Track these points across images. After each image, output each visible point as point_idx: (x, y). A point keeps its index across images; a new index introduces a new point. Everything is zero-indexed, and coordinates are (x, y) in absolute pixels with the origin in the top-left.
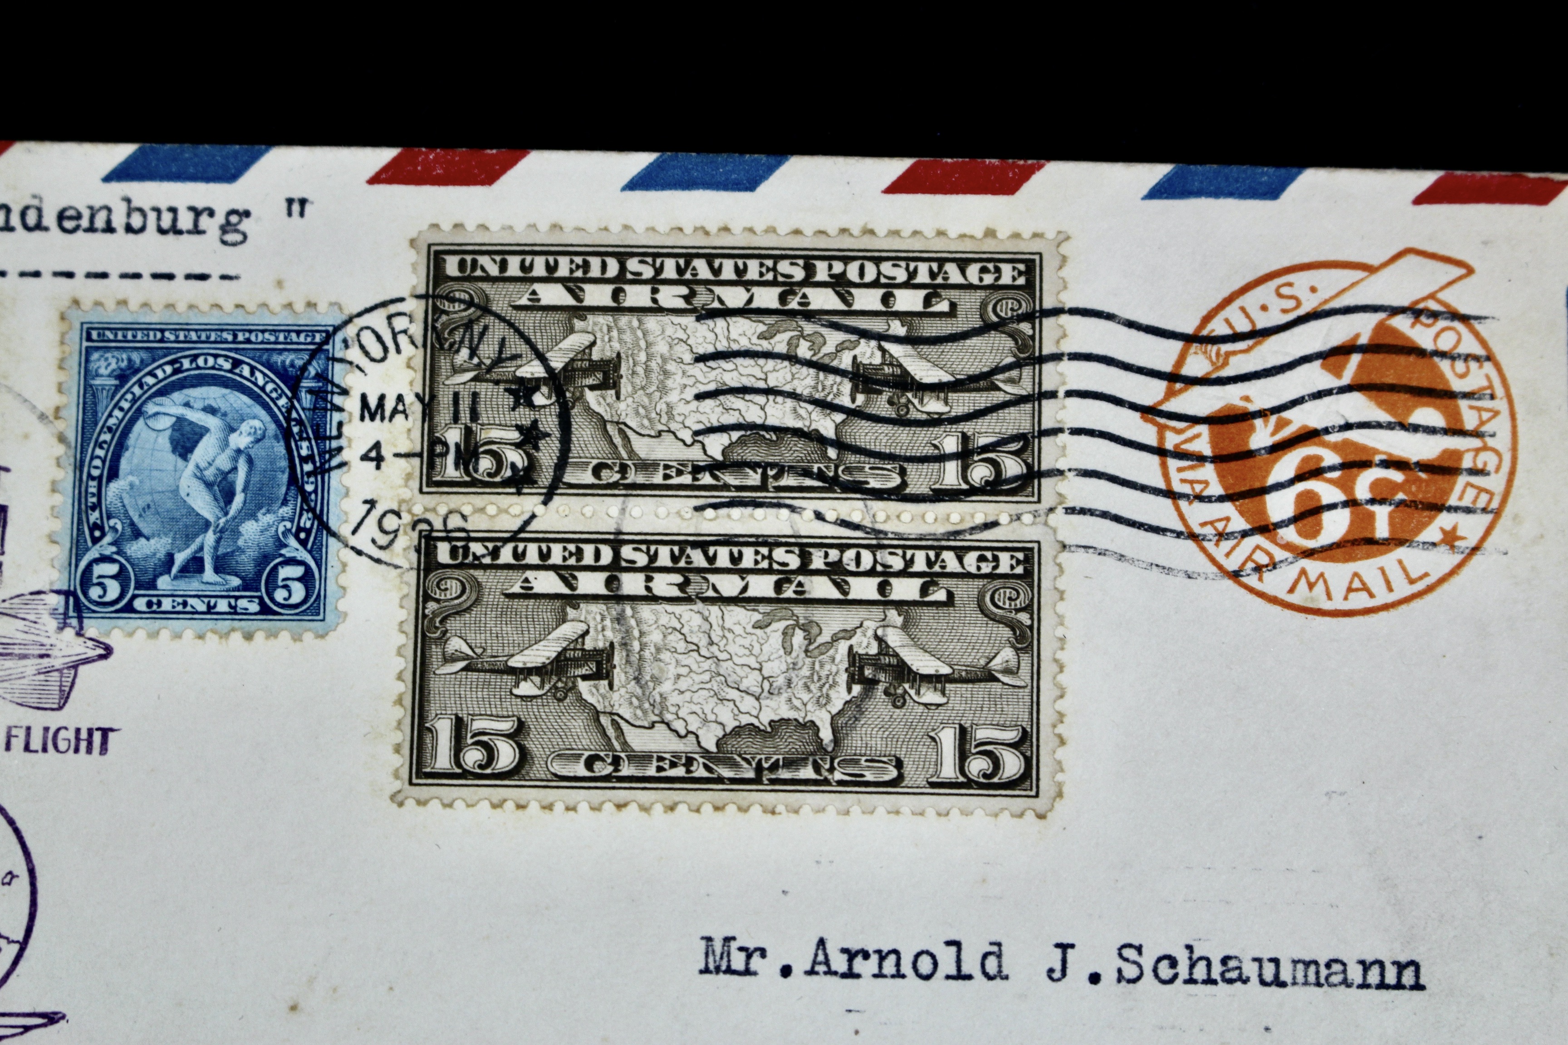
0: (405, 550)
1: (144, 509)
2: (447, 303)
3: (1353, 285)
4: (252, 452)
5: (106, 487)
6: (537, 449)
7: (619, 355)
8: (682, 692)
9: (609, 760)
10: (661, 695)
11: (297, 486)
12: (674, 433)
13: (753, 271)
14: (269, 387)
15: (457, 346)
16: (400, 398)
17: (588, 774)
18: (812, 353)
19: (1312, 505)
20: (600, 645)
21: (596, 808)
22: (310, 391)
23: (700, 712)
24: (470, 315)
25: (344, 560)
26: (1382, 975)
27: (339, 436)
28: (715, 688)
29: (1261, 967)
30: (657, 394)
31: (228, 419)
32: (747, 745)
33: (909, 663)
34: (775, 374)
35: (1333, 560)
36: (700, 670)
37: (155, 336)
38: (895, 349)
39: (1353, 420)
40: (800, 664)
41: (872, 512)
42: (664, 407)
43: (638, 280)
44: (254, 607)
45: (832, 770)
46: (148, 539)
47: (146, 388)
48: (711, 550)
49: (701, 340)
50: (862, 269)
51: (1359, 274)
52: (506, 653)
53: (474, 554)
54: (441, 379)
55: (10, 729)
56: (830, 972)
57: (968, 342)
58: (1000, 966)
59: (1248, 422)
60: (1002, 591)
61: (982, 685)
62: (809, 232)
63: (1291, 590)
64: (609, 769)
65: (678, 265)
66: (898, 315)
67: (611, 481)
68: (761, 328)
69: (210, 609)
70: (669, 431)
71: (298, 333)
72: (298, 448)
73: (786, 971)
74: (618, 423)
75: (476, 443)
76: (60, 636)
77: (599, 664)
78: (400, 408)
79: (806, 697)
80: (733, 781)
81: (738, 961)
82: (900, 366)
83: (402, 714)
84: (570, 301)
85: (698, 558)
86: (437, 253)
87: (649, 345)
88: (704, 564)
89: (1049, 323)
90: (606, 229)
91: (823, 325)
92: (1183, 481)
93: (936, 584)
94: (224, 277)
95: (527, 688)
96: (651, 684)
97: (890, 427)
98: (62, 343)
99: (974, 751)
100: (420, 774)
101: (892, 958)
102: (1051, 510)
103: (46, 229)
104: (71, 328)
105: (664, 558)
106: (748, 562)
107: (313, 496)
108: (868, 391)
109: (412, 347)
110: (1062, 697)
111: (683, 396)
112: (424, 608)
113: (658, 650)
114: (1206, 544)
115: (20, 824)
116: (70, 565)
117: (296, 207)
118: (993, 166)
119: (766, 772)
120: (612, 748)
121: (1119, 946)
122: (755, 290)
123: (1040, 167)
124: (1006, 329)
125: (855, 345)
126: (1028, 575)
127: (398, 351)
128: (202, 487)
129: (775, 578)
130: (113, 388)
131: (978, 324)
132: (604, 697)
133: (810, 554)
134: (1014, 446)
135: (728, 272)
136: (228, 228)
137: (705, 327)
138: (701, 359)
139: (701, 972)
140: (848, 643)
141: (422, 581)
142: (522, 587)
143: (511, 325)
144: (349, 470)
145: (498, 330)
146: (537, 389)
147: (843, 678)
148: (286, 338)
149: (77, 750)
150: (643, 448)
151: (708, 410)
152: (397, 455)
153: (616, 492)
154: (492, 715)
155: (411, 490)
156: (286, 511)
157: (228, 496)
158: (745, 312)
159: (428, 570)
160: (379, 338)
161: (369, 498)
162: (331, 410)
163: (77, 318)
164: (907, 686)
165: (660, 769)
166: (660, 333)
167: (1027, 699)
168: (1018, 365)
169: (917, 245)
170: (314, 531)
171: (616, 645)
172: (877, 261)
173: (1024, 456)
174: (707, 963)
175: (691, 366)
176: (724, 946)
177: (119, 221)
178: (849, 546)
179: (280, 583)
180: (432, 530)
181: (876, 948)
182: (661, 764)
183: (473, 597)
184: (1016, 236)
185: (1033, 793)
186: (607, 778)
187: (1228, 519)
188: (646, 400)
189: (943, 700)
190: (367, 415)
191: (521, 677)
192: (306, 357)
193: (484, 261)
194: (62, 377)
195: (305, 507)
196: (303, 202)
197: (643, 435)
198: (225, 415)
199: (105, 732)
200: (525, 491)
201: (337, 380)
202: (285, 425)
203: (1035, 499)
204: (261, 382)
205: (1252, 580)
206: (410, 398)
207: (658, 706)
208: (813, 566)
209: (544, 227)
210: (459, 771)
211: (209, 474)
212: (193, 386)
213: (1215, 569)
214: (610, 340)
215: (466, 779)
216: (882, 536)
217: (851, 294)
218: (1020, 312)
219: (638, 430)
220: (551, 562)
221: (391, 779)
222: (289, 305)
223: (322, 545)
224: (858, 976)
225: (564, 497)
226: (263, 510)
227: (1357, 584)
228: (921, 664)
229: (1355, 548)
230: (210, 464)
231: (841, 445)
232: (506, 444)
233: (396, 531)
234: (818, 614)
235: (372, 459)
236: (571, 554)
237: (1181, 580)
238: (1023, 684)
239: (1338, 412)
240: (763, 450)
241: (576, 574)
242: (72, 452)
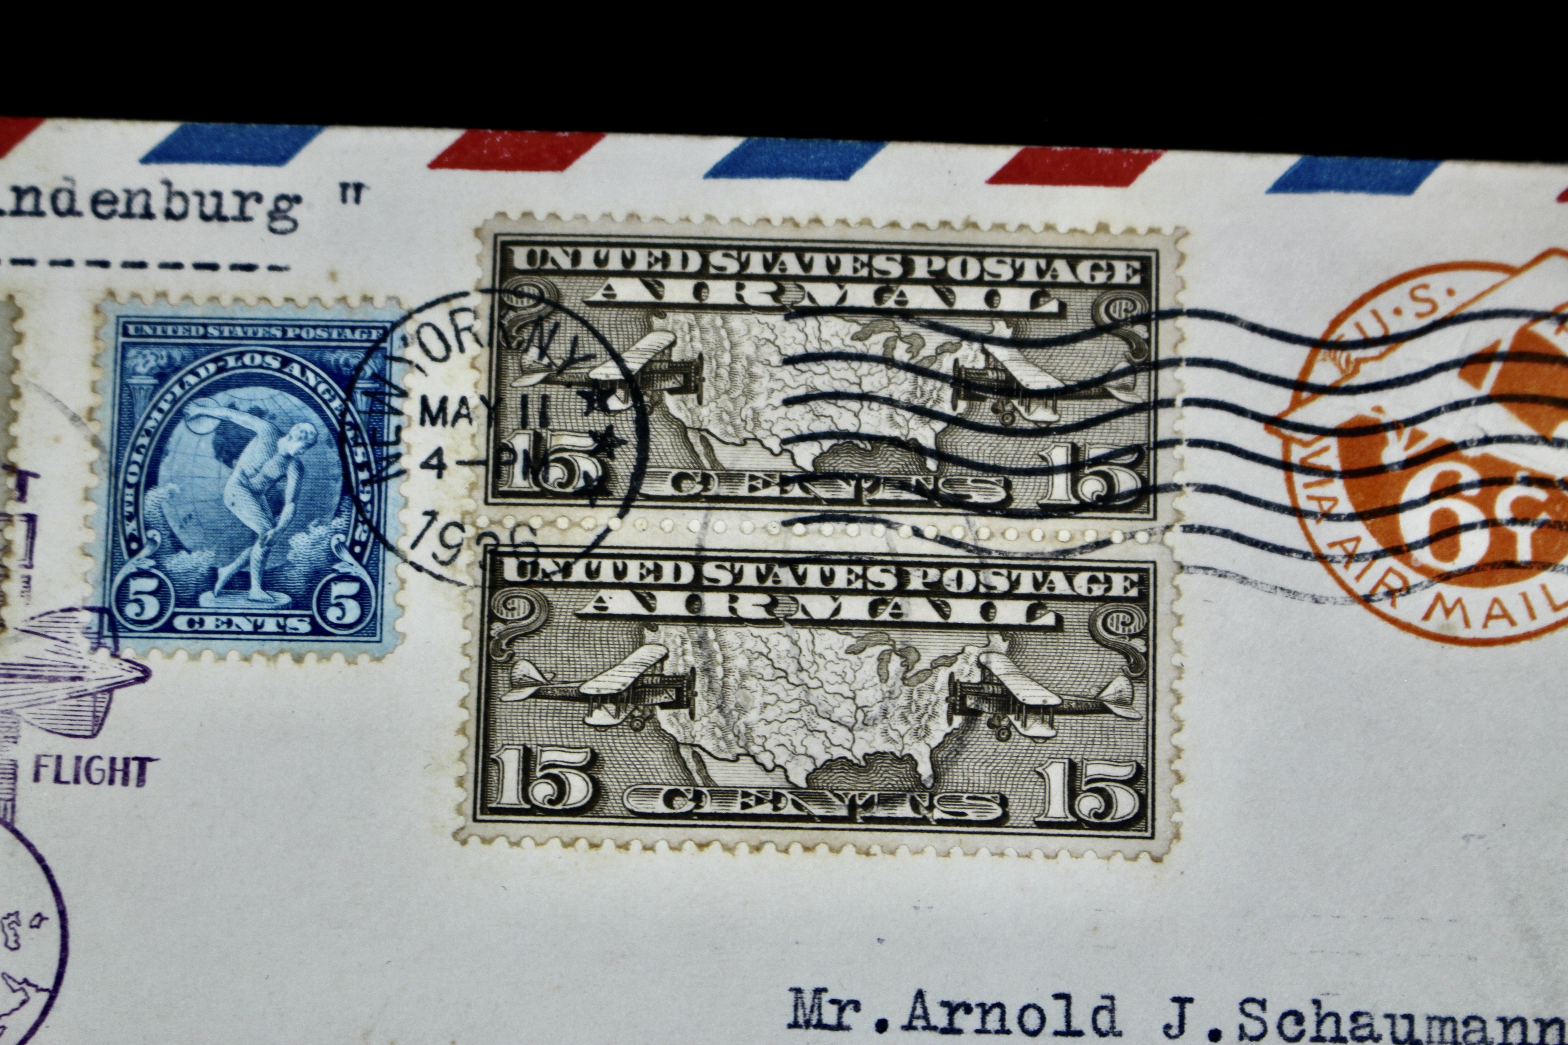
0: (468, 565)
1: (185, 520)
2: (514, 298)
3: (1493, 288)
4: (303, 459)
5: (144, 495)
6: (612, 457)
7: (701, 356)
8: (769, 723)
9: (690, 796)
10: (746, 725)
11: (352, 496)
12: (760, 442)
13: (847, 266)
14: (322, 388)
15: (525, 345)
16: (463, 401)
17: (667, 810)
18: (909, 355)
19: (1448, 525)
20: (681, 670)
21: (676, 848)
22: (366, 392)
23: (788, 744)
24: (539, 311)
25: (403, 576)
26: (1524, 1033)
27: (398, 441)
28: (805, 718)
29: (1393, 1025)
30: (743, 399)
31: (277, 422)
32: (839, 780)
33: (1015, 692)
34: (869, 378)
35: (1472, 584)
36: (789, 699)
37: (197, 331)
38: (1000, 353)
39: (1493, 432)
40: (897, 693)
41: (974, 529)
42: (750, 413)
43: (721, 275)
44: (305, 627)
45: (931, 808)
46: (189, 552)
47: (187, 387)
48: (801, 569)
49: (789, 341)
50: (964, 265)
51: (1499, 276)
52: (578, 678)
53: (544, 571)
54: (508, 380)
55: (38, 757)
56: (929, 1027)
57: (1079, 345)
58: (1113, 1022)
59: (1381, 435)
60: (1115, 615)
61: (1094, 717)
62: (906, 224)
63: (1427, 617)
64: (690, 806)
65: (765, 260)
66: (1002, 315)
67: (692, 492)
68: (855, 328)
69: (257, 629)
70: (755, 439)
71: (353, 329)
72: (353, 454)
73: (882, 1026)
74: (699, 430)
75: (546, 450)
76: (93, 657)
77: (679, 691)
78: (464, 411)
79: (903, 728)
80: (824, 819)
81: (830, 1015)
82: (1005, 370)
83: (466, 744)
84: (646, 296)
85: (786, 577)
86: (504, 244)
87: (733, 345)
88: (793, 583)
89: (1165, 326)
90: (687, 220)
91: (922, 326)
92: (1310, 498)
93: (1043, 607)
94: (273, 268)
95: (601, 717)
96: (735, 714)
97: (994, 437)
98: (96, 338)
99: (1084, 788)
100: (485, 810)
101: (997, 1012)
102: (1168, 528)
103: (79, 214)
104: (105, 322)
105: (750, 576)
106: (840, 581)
107: (369, 507)
108: (969, 398)
109: (476, 346)
110: (1179, 730)
111: (771, 401)
112: (490, 629)
113: (743, 676)
114: (1334, 566)
115: (50, 862)
116: (104, 579)
117: (351, 193)
118: (1105, 156)
119: (860, 810)
120: (693, 783)
121: (1240, 1001)
122: (848, 287)
123: (1156, 157)
124: (1120, 331)
125: (956, 348)
126: (1142, 598)
127: (462, 349)
128: (248, 496)
129: (869, 599)
130: (152, 387)
131: (1089, 325)
132: (684, 727)
133: (908, 573)
134: (1128, 459)
135: (819, 268)
136: (277, 215)
137: (794, 326)
138: (790, 361)
139: (790, 1026)
140: (949, 670)
141: (487, 599)
142: (596, 608)
143: (584, 322)
144: (408, 479)
145: (570, 329)
146: (611, 392)
147: (943, 708)
148: (339, 334)
149: (111, 782)
150: (726, 456)
151: (797, 417)
152: (460, 463)
153: (698, 505)
154: (563, 746)
155: (476, 501)
156: (339, 522)
157: (277, 505)
158: (839, 310)
159: (494, 588)
160: (441, 336)
161: (429, 509)
162: (389, 413)
163: (112, 311)
164: (1012, 717)
165: (745, 806)
166: (745, 332)
167: (1142, 732)
168: (1132, 370)
169: (1023, 239)
170: (370, 544)
171: (698, 671)
172: (981, 257)
173: (1139, 469)
174: (796, 1017)
175: (779, 369)
176: (814, 998)
177: (158, 205)
178: (950, 565)
179: (333, 601)
180: (498, 545)
181: (979, 1001)
182: (746, 800)
183: (543, 617)
184: (1131, 231)
185: (1148, 834)
186: (687, 815)
187: (1358, 539)
188: (730, 406)
189: (1052, 733)
190: (427, 419)
191: (595, 704)
192: (362, 355)
193: (555, 253)
194: (96, 375)
195: (361, 519)
196: (358, 187)
197: (727, 444)
198: (273, 417)
199: (143, 762)
200: (599, 502)
201: (395, 380)
202: (338, 429)
203: (1151, 516)
204: (312, 381)
205: (1384, 606)
206: (474, 401)
207: (743, 737)
208: (911, 587)
209: (620, 216)
210: (527, 806)
211: (256, 482)
212: (239, 386)
213: (1343, 593)
214: (691, 340)
215: (535, 815)
216: (985, 554)
217: (952, 292)
218: (1135, 313)
219: (721, 437)
220: (627, 579)
221: (454, 815)
222: (343, 299)
223: (378, 560)
224: (959, 1032)
225: (642, 510)
226: (315, 522)
227: (1496, 611)
228: (1028, 693)
229: (1495, 571)
230: (257, 471)
231: (940, 455)
232: (578, 451)
233: (459, 545)
234: (917, 638)
235: (432, 467)
236: (649, 572)
237: (1308, 604)
238: (1137, 716)
239: (1476, 425)
240: (857, 459)
241: (655, 593)
242: (106, 457)
